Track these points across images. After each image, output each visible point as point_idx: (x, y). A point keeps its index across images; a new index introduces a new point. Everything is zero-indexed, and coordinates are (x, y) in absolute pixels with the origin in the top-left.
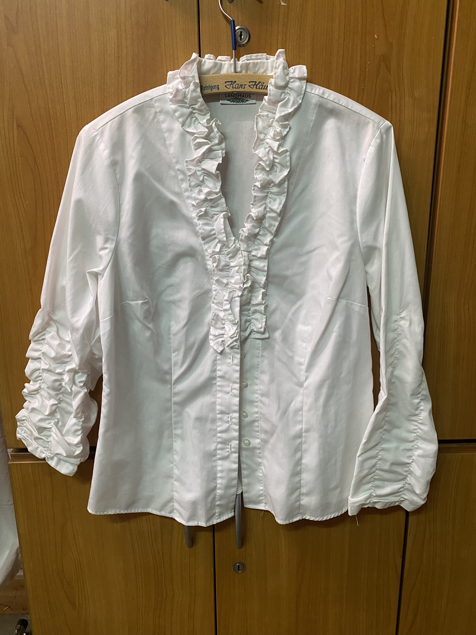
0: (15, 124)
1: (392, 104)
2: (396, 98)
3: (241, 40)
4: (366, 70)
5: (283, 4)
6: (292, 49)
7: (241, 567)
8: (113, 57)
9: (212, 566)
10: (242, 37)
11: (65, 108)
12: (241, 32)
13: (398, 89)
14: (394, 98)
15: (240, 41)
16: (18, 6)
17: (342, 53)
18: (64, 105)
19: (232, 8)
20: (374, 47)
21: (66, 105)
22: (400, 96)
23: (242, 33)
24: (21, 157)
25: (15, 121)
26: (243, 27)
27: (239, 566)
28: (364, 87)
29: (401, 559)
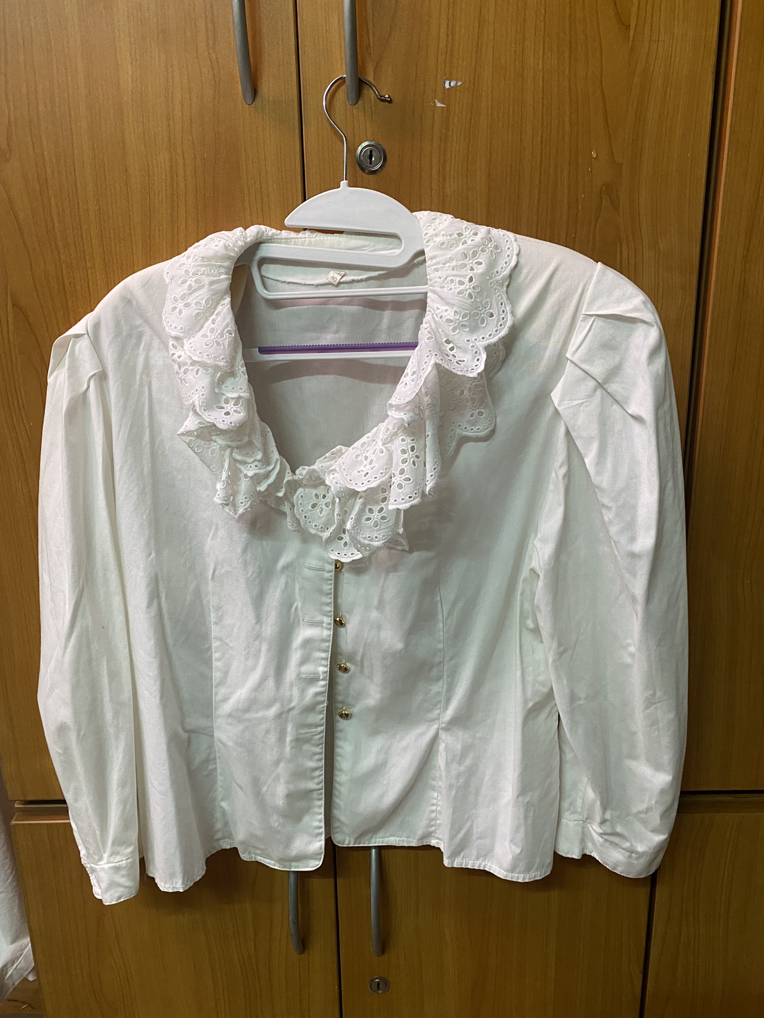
0: (10, 302)
1: (621, 261)
2: (628, 251)
3: (370, 163)
4: (578, 208)
5: (439, 105)
6: (456, 176)
7: (383, 985)
8: (164, 196)
9: (336, 981)
10: (373, 159)
11: (88, 276)
12: (371, 152)
13: (631, 238)
14: (625, 253)
15: (370, 166)
16: (9, 117)
17: (537, 182)
18: (87, 271)
19: (355, 113)
20: (591, 171)
21: (89, 272)
22: (635, 249)
23: (373, 153)
24: (20, 354)
25: (9, 299)
26: (372, 143)
27: (378, 984)
28: (575, 233)
29: (641, 976)
